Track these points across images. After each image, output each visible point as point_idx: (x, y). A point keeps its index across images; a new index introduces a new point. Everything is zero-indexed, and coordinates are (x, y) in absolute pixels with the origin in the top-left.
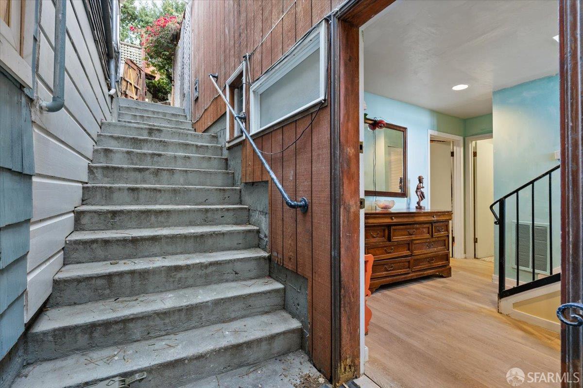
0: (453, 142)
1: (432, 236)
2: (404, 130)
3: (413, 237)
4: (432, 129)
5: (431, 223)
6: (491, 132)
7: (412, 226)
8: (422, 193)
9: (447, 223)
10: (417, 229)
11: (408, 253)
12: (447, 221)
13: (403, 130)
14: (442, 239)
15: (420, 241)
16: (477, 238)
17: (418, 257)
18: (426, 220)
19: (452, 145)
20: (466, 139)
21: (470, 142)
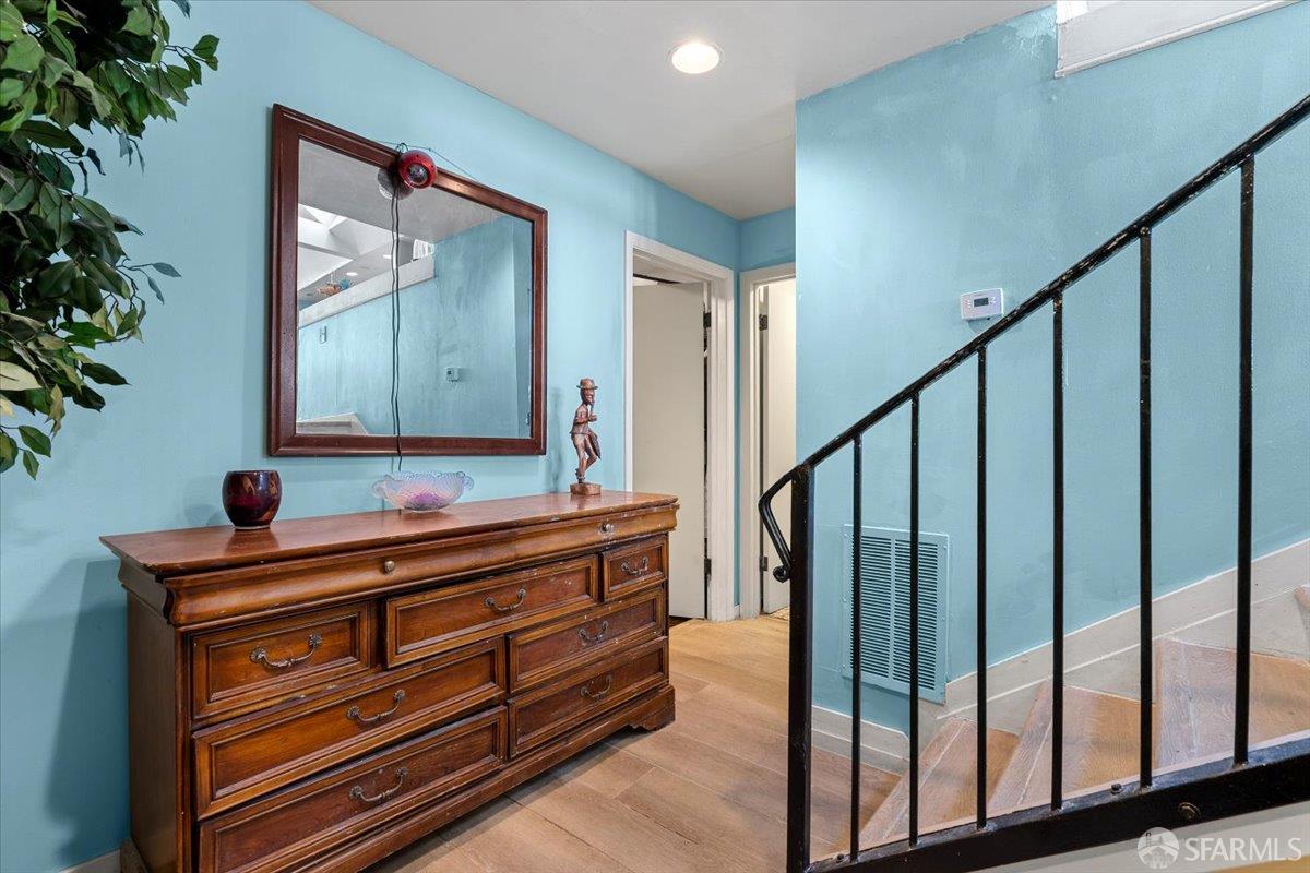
0: (709, 284)
1: (601, 598)
2: (534, 216)
3: (515, 622)
4: (642, 230)
5: (598, 552)
6: (792, 259)
7: (506, 578)
8: (592, 438)
9: (658, 542)
10: (530, 584)
11: (491, 691)
12: (663, 534)
13: (536, 218)
14: (643, 598)
15: (548, 630)
16: (766, 558)
17: (541, 694)
18: (574, 543)
19: (706, 294)
20: (743, 276)
21: (752, 286)
